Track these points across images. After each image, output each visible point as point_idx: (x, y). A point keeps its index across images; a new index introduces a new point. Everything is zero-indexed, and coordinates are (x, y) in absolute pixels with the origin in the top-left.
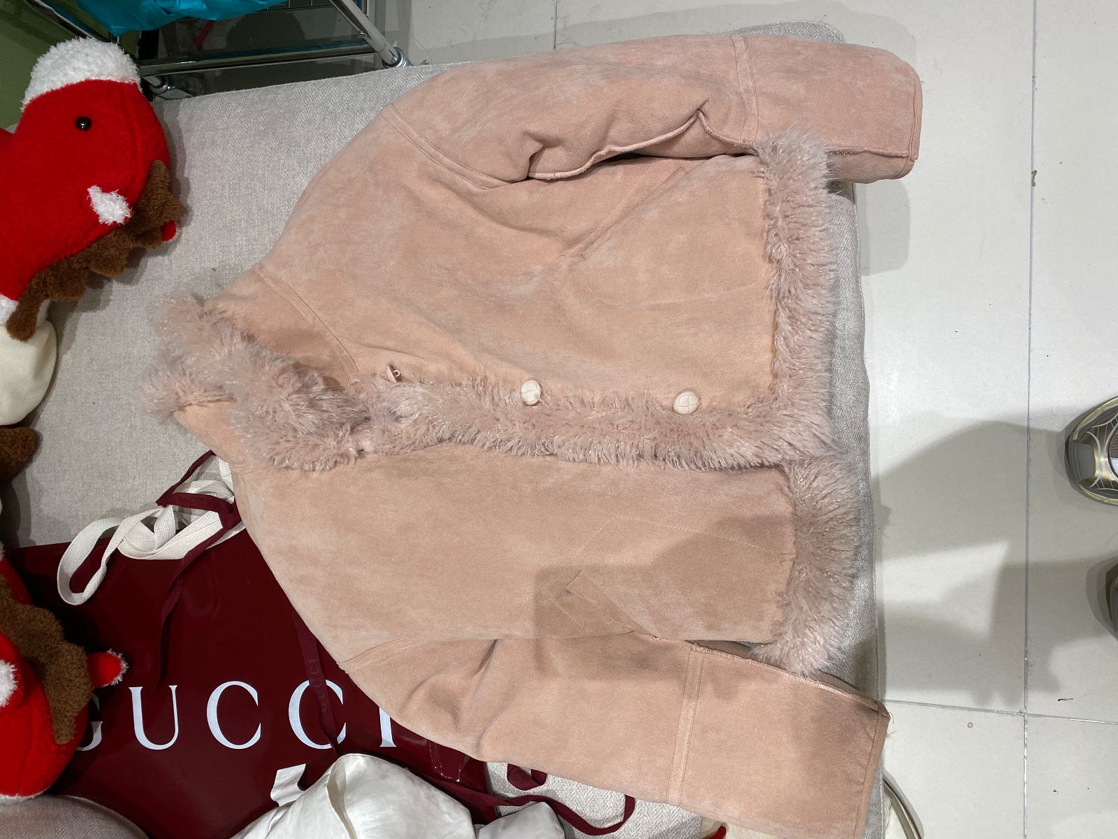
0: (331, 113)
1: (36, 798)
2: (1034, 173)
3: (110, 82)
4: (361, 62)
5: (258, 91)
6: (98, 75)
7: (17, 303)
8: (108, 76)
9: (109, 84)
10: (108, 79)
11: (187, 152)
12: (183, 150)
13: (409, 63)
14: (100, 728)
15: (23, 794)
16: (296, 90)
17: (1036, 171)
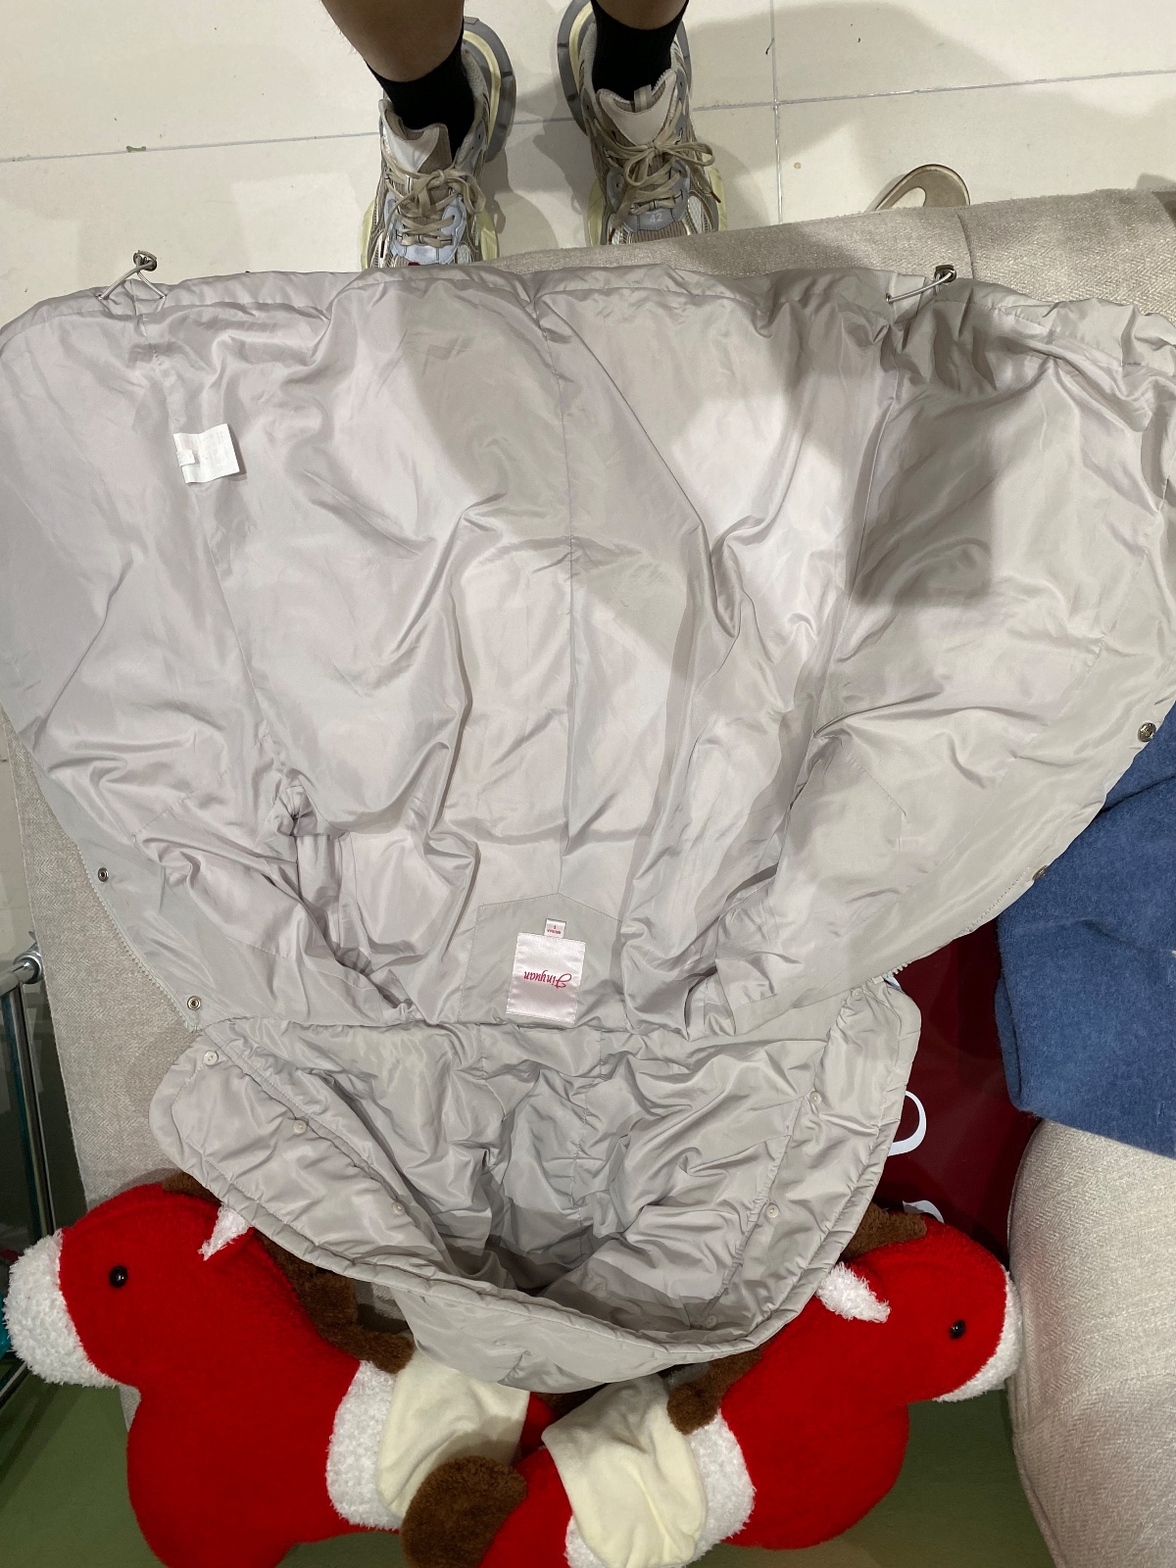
0: (90, 974)
1: (1008, 1269)
2: (130, 149)
3: (61, 1259)
4: (36, 1025)
5: (69, 1089)
7: (363, 1362)
9: (64, 1259)
10: (58, 1261)
11: (151, 1167)
12: (150, 1174)
13: (35, 947)
14: (913, 1204)
15: (1003, 1284)
16: (64, 1034)
17: (128, 148)
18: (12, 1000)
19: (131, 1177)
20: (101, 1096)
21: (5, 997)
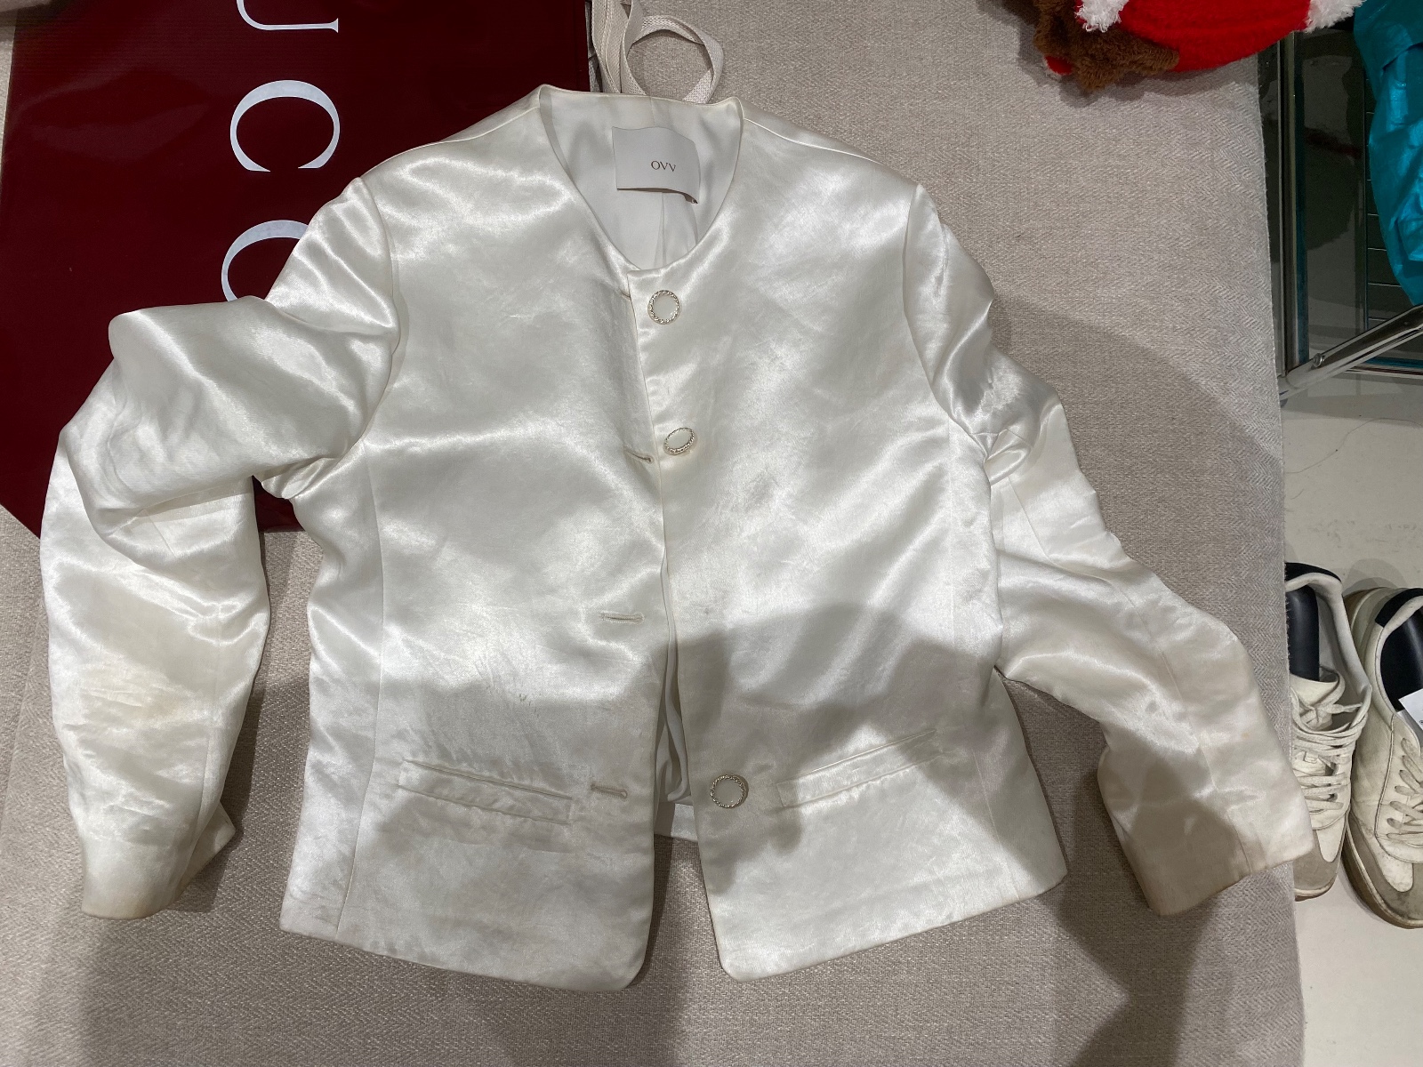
5: (1263, 214)
18: (1297, 357)
19: (1207, 95)
20: (1229, 195)
21: (1305, 360)
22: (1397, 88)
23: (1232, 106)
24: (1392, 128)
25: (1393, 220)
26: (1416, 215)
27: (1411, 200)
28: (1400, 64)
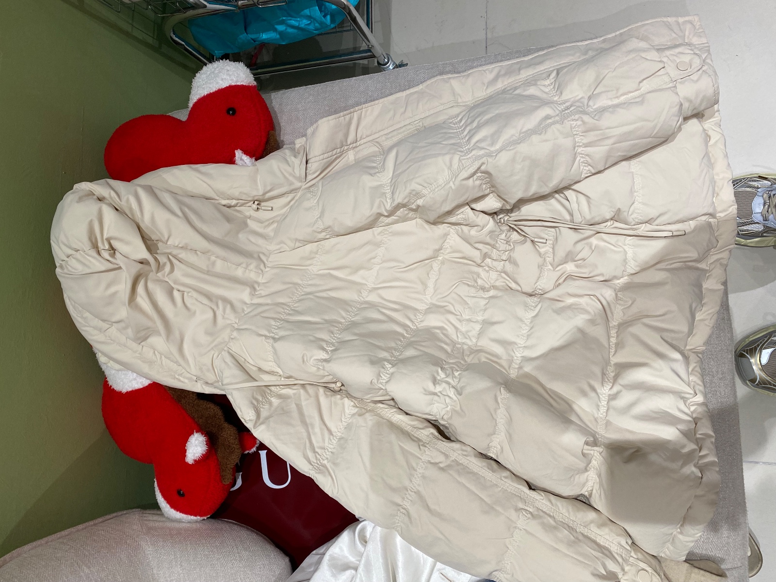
4: (360, 64)
6: (236, 82)
8: (241, 82)
14: (240, 477)
16: (344, 84)
18: (369, 54)
20: (315, 102)
21: (369, 51)
22: (262, 36)
23: (281, 104)
24: (278, 36)
25: (315, 32)
26: (312, 24)
27: (307, 27)
28: (253, 36)
